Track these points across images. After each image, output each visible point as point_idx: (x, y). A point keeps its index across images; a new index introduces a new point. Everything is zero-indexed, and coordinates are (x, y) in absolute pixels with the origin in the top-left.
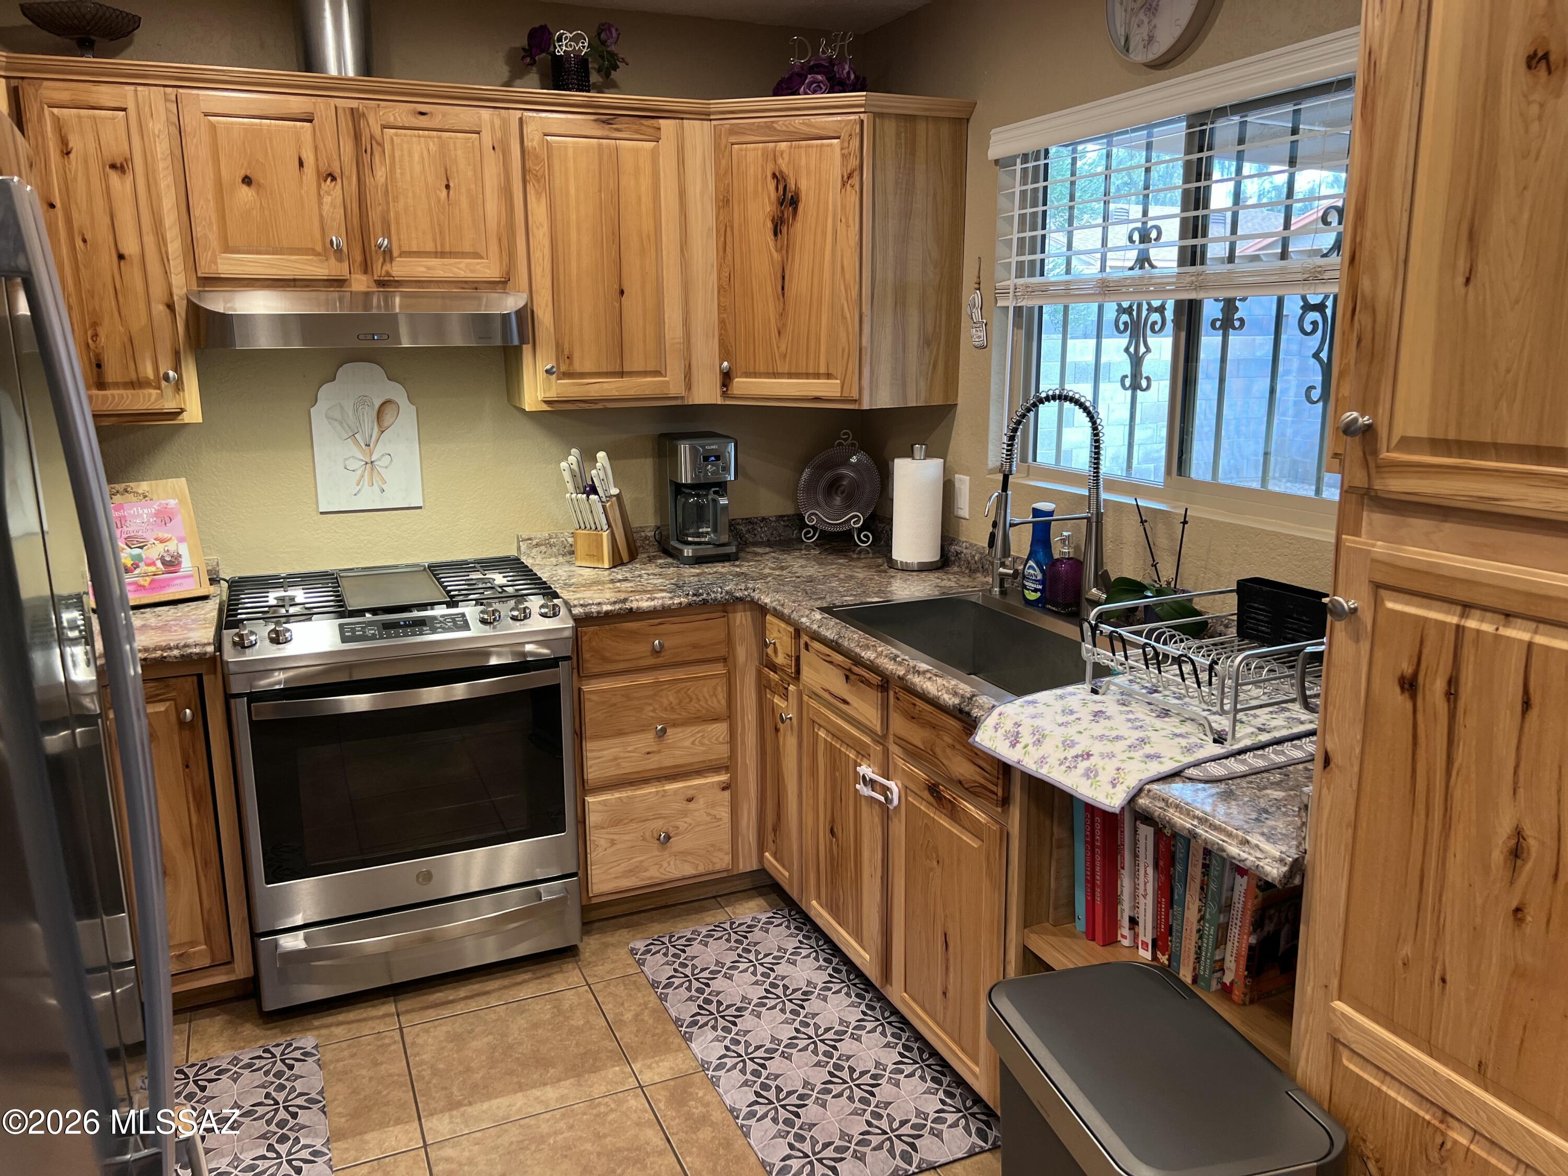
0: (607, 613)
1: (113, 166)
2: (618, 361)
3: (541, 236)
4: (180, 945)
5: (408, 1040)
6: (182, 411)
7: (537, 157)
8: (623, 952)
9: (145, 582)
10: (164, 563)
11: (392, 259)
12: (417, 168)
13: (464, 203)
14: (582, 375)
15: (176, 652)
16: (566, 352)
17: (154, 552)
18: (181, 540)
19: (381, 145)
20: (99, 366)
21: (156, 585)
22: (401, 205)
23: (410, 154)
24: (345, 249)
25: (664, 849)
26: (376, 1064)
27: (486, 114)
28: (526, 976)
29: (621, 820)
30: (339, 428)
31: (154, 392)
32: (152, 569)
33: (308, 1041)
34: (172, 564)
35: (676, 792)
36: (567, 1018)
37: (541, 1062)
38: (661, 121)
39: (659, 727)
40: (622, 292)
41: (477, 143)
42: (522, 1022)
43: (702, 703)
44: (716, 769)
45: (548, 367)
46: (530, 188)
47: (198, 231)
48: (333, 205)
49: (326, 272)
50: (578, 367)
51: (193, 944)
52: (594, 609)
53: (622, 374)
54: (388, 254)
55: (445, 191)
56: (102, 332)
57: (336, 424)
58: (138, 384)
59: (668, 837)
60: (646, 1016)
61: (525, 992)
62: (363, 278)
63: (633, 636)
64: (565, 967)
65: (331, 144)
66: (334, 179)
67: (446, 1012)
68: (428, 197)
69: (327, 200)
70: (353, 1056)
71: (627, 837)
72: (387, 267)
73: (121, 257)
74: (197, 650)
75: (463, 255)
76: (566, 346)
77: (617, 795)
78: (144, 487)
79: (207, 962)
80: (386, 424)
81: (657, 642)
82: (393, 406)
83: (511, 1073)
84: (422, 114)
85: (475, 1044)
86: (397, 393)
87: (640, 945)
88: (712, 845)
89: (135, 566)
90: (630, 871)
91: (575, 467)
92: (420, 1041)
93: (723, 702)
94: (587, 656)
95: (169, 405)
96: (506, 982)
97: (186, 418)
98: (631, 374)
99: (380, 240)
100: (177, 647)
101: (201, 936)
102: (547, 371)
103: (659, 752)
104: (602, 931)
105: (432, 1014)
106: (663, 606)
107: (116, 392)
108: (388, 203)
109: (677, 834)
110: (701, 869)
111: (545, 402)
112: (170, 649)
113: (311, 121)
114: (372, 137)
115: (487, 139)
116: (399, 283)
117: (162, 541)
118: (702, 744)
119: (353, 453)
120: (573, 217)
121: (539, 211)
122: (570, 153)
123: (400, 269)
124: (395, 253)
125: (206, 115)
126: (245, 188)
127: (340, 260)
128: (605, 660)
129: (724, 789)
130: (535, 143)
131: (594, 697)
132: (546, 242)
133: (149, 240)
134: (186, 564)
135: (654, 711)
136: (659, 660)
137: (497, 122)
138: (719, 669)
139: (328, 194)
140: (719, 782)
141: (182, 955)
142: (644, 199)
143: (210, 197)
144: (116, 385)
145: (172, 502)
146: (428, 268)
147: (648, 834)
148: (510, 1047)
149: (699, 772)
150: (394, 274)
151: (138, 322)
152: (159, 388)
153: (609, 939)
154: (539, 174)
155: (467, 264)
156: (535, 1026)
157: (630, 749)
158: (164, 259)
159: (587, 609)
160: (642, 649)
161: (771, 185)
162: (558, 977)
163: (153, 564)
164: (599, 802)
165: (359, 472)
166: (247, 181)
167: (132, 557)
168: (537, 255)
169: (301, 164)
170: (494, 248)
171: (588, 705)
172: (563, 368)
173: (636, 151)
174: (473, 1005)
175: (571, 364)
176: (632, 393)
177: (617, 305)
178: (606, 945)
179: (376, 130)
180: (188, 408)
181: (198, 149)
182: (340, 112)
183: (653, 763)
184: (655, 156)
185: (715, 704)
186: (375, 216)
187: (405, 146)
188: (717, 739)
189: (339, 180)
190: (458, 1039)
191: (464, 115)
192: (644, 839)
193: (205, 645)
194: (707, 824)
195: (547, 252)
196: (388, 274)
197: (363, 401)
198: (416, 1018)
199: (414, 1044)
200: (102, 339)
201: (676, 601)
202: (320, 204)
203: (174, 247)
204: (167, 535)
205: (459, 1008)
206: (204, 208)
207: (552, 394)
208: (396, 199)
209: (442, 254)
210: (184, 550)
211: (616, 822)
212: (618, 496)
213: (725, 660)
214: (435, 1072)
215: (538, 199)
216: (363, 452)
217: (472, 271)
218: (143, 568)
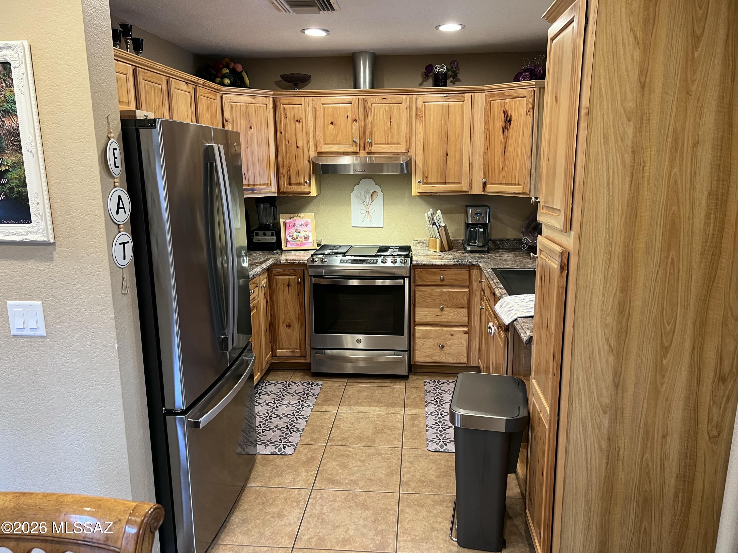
0: (424, 264)
1: (297, 121)
2: (444, 178)
3: (420, 136)
4: (293, 348)
5: (346, 389)
6: (310, 192)
7: (420, 110)
8: (422, 382)
9: (299, 243)
10: (305, 238)
11: (372, 146)
12: (381, 116)
13: (396, 126)
14: (431, 184)
15: (297, 262)
16: (426, 176)
17: (302, 234)
18: (310, 231)
19: (371, 110)
20: (290, 178)
21: (302, 244)
22: (376, 128)
23: (380, 112)
24: (358, 143)
25: (442, 351)
26: (335, 392)
27: (404, 97)
28: (388, 381)
29: (427, 337)
30: (359, 199)
31: (303, 186)
32: (301, 239)
33: (320, 383)
34: (307, 238)
35: (447, 331)
36: (393, 393)
37: (379, 402)
38: (465, 94)
39: (441, 307)
40: (447, 155)
41: (401, 107)
42: (380, 391)
43: (458, 301)
44: (463, 326)
45: (419, 181)
46: (417, 120)
47: (318, 139)
48: (355, 130)
49: (352, 150)
50: (430, 181)
51: (296, 349)
52: (420, 263)
53: (445, 183)
54: (371, 144)
55: (390, 123)
56: (291, 169)
57: (358, 198)
58: (299, 184)
59: (443, 347)
60: (418, 399)
61: (384, 385)
62: (363, 152)
63: (434, 273)
64: (401, 382)
65: (356, 110)
66: (356, 121)
67: (360, 385)
68: (384, 125)
69: (354, 127)
70: (330, 389)
71: (428, 343)
72: (370, 148)
73: (297, 147)
74: (303, 262)
75: (394, 143)
76: (426, 174)
77: (426, 328)
78: (302, 215)
79: (299, 355)
80: (374, 199)
81: (442, 277)
82: (376, 193)
83: (369, 402)
84: (384, 99)
85: (364, 393)
86: (378, 189)
87: (428, 381)
88: (460, 353)
89: (297, 238)
90: (429, 356)
91: (430, 215)
92: (349, 389)
93: (466, 302)
94: (417, 278)
95: (307, 191)
96: (381, 381)
97: (311, 195)
98: (449, 183)
99: (368, 140)
100: (298, 260)
101: (299, 347)
102: (418, 182)
103: (441, 316)
104: (419, 375)
105: (356, 384)
106: (444, 264)
107: (294, 186)
108: (372, 128)
109: (446, 346)
110: (455, 361)
111: (419, 193)
112: (296, 260)
113: (351, 104)
114: (368, 107)
115: (404, 105)
116: (374, 153)
117: (305, 231)
118: (458, 316)
119: (363, 208)
120: (432, 130)
121: (420, 128)
122: (432, 107)
123: (374, 149)
124: (373, 144)
125: (322, 104)
126: (331, 125)
127: (356, 147)
128: (423, 280)
129: (465, 333)
130: (420, 105)
131: (419, 293)
132: (422, 138)
133: (305, 141)
134: (311, 239)
135: (440, 301)
136: (443, 283)
137: (408, 100)
138: (466, 290)
139: (354, 126)
140: (463, 331)
141: (292, 351)
142: (457, 122)
143: (322, 128)
144: (294, 184)
145: (309, 220)
146: (383, 148)
147: (436, 344)
148: (373, 396)
149: (456, 326)
150: (372, 150)
151: (300, 166)
152: (304, 185)
153: (420, 378)
154: (421, 116)
155: (395, 147)
156: (383, 393)
157: (431, 313)
158: (308, 148)
159: (418, 263)
160: (436, 278)
161: (503, 114)
162: (397, 383)
163: (302, 238)
164: (419, 329)
165: (364, 214)
166: (332, 123)
167: (297, 235)
168: (418, 143)
169: (347, 117)
170: (404, 140)
171: (417, 295)
172: (425, 181)
173: (456, 105)
174: (369, 385)
175: (427, 180)
176: (448, 190)
177: (445, 159)
178: (418, 379)
179: (370, 105)
180: (312, 192)
181: (320, 114)
182: (360, 100)
183: (438, 319)
184: (462, 106)
185: (463, 302)
186: (367, 132)
187: (378, 109)
188: (463, 315)
189: (358, 121)
190: (360, 391)
191: (398, 98)
192: (434, 346)
193: (305, 260)
194: (458, 345)
195: (422, 141)
196: (370, 150)
197: (367, 191)
198: (351, 384)
199: (347, 390)
200: (291, 171)
201: (450, 263)
202: (352, 129)
203: (312, 144)
204: (306, 230)
205: (364, 384)
206: (320, 133)
207: (420, 190)
208: (374, 127)
209: (388, 144)
210: (310, 235)
211: (424, 337)
212: (445, 227)
213: (468, 287)
214: (349, 397)
215: (420, 124)
216: (366, 208)
217: (397, 149)
218: (299, 239)
